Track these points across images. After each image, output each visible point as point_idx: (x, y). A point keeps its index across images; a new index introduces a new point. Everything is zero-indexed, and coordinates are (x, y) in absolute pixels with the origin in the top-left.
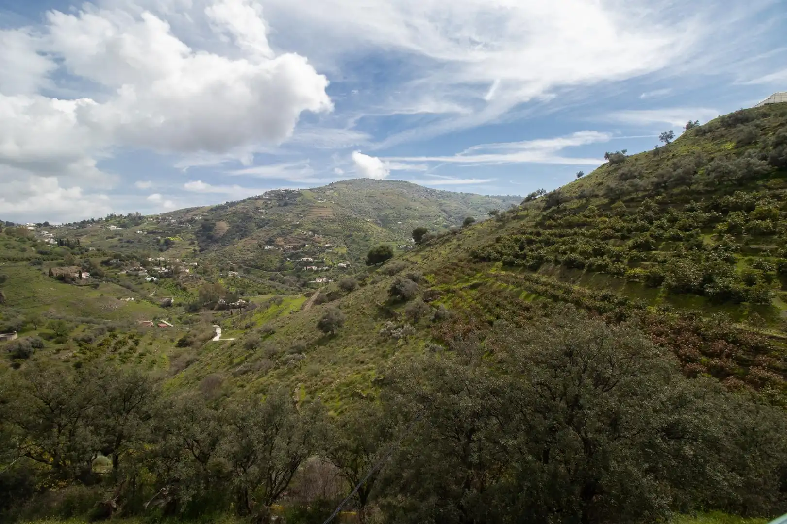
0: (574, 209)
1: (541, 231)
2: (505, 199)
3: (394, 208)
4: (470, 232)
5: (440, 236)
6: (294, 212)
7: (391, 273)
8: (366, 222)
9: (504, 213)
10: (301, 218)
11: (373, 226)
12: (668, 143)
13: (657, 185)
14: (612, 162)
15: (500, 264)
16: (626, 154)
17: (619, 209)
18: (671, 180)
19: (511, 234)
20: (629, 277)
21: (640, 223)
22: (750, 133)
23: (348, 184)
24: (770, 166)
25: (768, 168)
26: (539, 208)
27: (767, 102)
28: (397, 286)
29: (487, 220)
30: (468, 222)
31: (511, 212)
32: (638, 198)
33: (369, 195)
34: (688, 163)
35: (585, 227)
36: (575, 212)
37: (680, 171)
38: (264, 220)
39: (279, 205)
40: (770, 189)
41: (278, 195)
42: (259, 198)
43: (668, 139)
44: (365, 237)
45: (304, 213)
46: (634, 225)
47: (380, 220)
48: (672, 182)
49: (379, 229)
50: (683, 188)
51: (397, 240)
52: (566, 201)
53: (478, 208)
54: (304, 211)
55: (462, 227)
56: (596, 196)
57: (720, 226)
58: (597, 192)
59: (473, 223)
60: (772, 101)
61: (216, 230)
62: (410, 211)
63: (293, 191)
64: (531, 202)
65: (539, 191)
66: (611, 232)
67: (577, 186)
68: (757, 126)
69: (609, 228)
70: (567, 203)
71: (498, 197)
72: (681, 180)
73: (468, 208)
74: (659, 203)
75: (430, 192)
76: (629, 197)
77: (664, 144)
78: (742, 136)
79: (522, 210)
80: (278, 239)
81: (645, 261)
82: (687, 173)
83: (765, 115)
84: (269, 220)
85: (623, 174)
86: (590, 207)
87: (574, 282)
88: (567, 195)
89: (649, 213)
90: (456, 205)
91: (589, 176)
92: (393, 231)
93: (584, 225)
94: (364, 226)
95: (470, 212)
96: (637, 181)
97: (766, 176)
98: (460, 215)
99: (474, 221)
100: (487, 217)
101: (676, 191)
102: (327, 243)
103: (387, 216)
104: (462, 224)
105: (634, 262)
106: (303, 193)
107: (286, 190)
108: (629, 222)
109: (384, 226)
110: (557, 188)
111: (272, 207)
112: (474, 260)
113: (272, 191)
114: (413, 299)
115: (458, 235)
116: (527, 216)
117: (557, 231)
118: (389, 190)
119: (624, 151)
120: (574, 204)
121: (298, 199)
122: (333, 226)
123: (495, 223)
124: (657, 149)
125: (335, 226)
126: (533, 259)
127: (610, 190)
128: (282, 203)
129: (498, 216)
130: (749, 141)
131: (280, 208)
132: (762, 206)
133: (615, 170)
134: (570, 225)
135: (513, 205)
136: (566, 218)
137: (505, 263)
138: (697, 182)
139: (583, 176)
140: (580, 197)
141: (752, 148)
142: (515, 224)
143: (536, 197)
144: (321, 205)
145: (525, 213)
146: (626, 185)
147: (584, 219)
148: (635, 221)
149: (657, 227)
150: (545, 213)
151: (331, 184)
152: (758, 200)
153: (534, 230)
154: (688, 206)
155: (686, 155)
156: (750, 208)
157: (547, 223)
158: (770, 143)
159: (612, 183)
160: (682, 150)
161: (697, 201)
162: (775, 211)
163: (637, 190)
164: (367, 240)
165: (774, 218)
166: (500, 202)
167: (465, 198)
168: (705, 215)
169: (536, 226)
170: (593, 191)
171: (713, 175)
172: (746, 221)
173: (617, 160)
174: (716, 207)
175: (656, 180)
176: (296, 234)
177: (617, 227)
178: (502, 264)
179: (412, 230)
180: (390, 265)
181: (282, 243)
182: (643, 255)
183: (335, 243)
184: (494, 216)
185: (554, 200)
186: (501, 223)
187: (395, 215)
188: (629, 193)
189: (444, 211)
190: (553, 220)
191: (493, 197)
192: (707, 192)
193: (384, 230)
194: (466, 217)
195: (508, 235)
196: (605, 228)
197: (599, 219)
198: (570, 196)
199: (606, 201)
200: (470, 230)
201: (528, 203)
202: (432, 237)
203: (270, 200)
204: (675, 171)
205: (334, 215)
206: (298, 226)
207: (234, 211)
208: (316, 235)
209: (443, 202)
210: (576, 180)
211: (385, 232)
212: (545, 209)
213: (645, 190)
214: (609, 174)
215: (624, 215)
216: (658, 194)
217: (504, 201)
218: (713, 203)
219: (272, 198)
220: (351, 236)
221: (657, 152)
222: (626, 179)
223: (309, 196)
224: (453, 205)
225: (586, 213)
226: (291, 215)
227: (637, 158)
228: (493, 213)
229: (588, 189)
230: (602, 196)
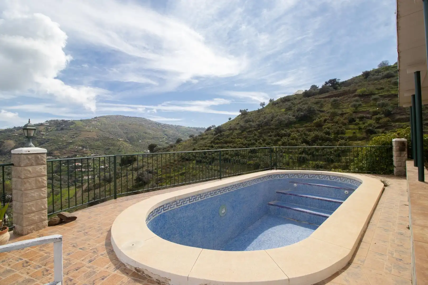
0: (227, 135)
1: (214, 145)
2: (197, 129)
3: (137, 133)
4: (180, 146)
5: (164, 149)
6: (68, 134)
7: (136, 169)
8: (119, 140)
9: (196, 136)
10: (74, 138)
11: (124, 143)
12: (263, 107)
13: (259, 125)
14: (242, 114)
15: (194, 162)
16: (247, 111)
17: (245, 135)
18: (263, 123)
19: (200, 147)
20: (248, 165)
21: (253, 141)
22: (289, 105)
23: (108, 118)
24: (296, 119)
25: (295, 120)
26: (212, 134)
27: (296, 93)
28: (140, 177)
29: (189, 140)
30: (179, 141)
31: (199, 136)
32: (252, 130)
33: (121, 125)
34: (269, 117)
35: (232, 143)
36: (228, 136)
37: (266, 120)
38: (45, 139)
39: (57, 130)
40: (296, 128)
41: (57, 123)
42: (41, 125)
43: (263, 106)
44: (119, 149)
45: (76, 135)
46: (250, 142)
47: (128, 139)
48: (263, 124)
49: (128, 145)
50: (268, 127)
51: (138, 151)
52: (224, 131)
53: (184, 133)
54: (76, 133)
55: (176, 143)
56: (236, 129)
57: (280, 143)
58: (236, 128)
59: (181, 141)
60: (297, 93)
61: (4, 146)
62: (146, 135)
63: (68, 121)
64: (209, 131)
65: (212, 126)
66: (242, 145)
67: (228, 124)
68: (292, 103)
69: (241, 144)
70: (225, 132)
71: (194, 128)
72: (267, 124)
73: (179, 133)
74: (259, 133)
75: (158, 124)
76: (248, 130)
77: (261, 107)
78: (287, 107)
79: (205, 135)
80: (55, 152)
81: (254, 158)
82: (268, 120)
83: (295, 99)
84: (49, 140)
85: (246, 120)
86: (234, 134)
87: (227, 169)
88: (224, 128)
89: (256, 137)
90: (172, 132)
91: (234, 120)
92: (137, 146)
93: (232, 142)
94: (118, 143)
95: (180, 135)
96: (251, 123)
97: (295, 123)
98: (175, 137)
99: (182, 140)
100: (188, 138)
101: (265, 128)
102: (92, 154)
103: (132, 137)
104: (175, 142)
105: (250, 158)
106: (75, 122)
107: (62, 120)
108: (249, 141)
109: (131, 143)
110: (220, 125)
111: (51, 131)
112: (182, 160)
113: (51, 121)
114: (149, 183)
115: (174, 148)
116: (207, 138)
117: (220, 145)
118: (134, 123)
119: (247, 110)
120: (227, 133)
121: (71, 126)
122: (97, 143)
123: (192, 141)
124: (259, 109)
125: (98, 143)
126: (210, 159)
127: (242, 127)
128: (59, 128)
129: (193, 138)
130: (289, 109)
131: (58, 132)
132: (293, 135)
133: (243, 118)
134: (226, 142)
135: (201, 133)
136: (224, 139)
137: (197, 161)
138: (272, 125)
139: (231, 120)
140: (230, 130)
141: (290, 112)
142: (202, 142)
143: (211, 129)
144: (88, 130)
145: (206, 136)
146: (247, 125)
147: (231, 140)
148: (250, 140)
149: (259, 143)
150: (215, 137)
151: (95, 118)
152: (292, 132)
153: (210, 145)
154: (269, 134)
155: (269, 113)
156: (289, 135)
157: (216, 141)
158: (296, 110)
159: (242, 123)
160: (267, 111)
161: (272, 132)
162: (297, 136)
163: (251, 127)
164: (120, 152)
165: (297, 140)
166: (195, 130)
167: (178, 128)
168: (275, 138)
169: (211, 143)
170: (235, 127)
171: (277, 122)
172: (288, 141)
173: (244, 113)
174: (278, 135)
175: (258, 123)
176: (70, 148)
177: (244, 143)
178: (195, 162)
179: (148, 145)
180: (135, 165)
181: (59, 154)
182: (253, 155)
183: (98, 153)
184: (192, 138)
185: (219, 130)
186: (195, 141)
187: (138, 137)
188: (249, 128)
189: (166, 134)
190: (218, 140)
191: (191, 128)
192: (276, 128)
193: (131, 145)
194: (178, 138)
195: (199, 147)
196: (239, 144)
197: (237, 140)
198: (226, 129)
199: (240, 131)
200: (180, 145)
201: (208, 132)
202: (160, 149)
203: (49, 126)
204: (264, 119)
205: (98, 136)
206: (71, 143)
207: (20, 133)
208: (84, 149)
209: (165, 130)
210: (228, 121)
211: (131, 146)
212: (215, 135)
213: (255, 127)
214: (241, 119)
215: (247, 138)
216: (259, 129)
217: (197, 130)
218: (277, 133)
219: (52, 125)
220: (109, 149)
221: (259, 111)
222: (247, 122)
223: (80, 124)
224: (171, 132)
225: (232, 137)
226: (66, 136)
227: (252, 113)
228: (191, 136)
229: (233, 126)
230: (238, 129)
